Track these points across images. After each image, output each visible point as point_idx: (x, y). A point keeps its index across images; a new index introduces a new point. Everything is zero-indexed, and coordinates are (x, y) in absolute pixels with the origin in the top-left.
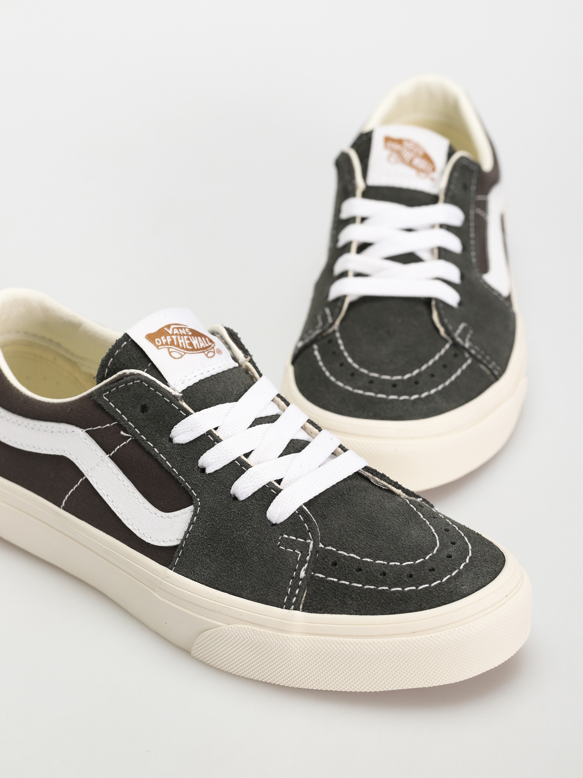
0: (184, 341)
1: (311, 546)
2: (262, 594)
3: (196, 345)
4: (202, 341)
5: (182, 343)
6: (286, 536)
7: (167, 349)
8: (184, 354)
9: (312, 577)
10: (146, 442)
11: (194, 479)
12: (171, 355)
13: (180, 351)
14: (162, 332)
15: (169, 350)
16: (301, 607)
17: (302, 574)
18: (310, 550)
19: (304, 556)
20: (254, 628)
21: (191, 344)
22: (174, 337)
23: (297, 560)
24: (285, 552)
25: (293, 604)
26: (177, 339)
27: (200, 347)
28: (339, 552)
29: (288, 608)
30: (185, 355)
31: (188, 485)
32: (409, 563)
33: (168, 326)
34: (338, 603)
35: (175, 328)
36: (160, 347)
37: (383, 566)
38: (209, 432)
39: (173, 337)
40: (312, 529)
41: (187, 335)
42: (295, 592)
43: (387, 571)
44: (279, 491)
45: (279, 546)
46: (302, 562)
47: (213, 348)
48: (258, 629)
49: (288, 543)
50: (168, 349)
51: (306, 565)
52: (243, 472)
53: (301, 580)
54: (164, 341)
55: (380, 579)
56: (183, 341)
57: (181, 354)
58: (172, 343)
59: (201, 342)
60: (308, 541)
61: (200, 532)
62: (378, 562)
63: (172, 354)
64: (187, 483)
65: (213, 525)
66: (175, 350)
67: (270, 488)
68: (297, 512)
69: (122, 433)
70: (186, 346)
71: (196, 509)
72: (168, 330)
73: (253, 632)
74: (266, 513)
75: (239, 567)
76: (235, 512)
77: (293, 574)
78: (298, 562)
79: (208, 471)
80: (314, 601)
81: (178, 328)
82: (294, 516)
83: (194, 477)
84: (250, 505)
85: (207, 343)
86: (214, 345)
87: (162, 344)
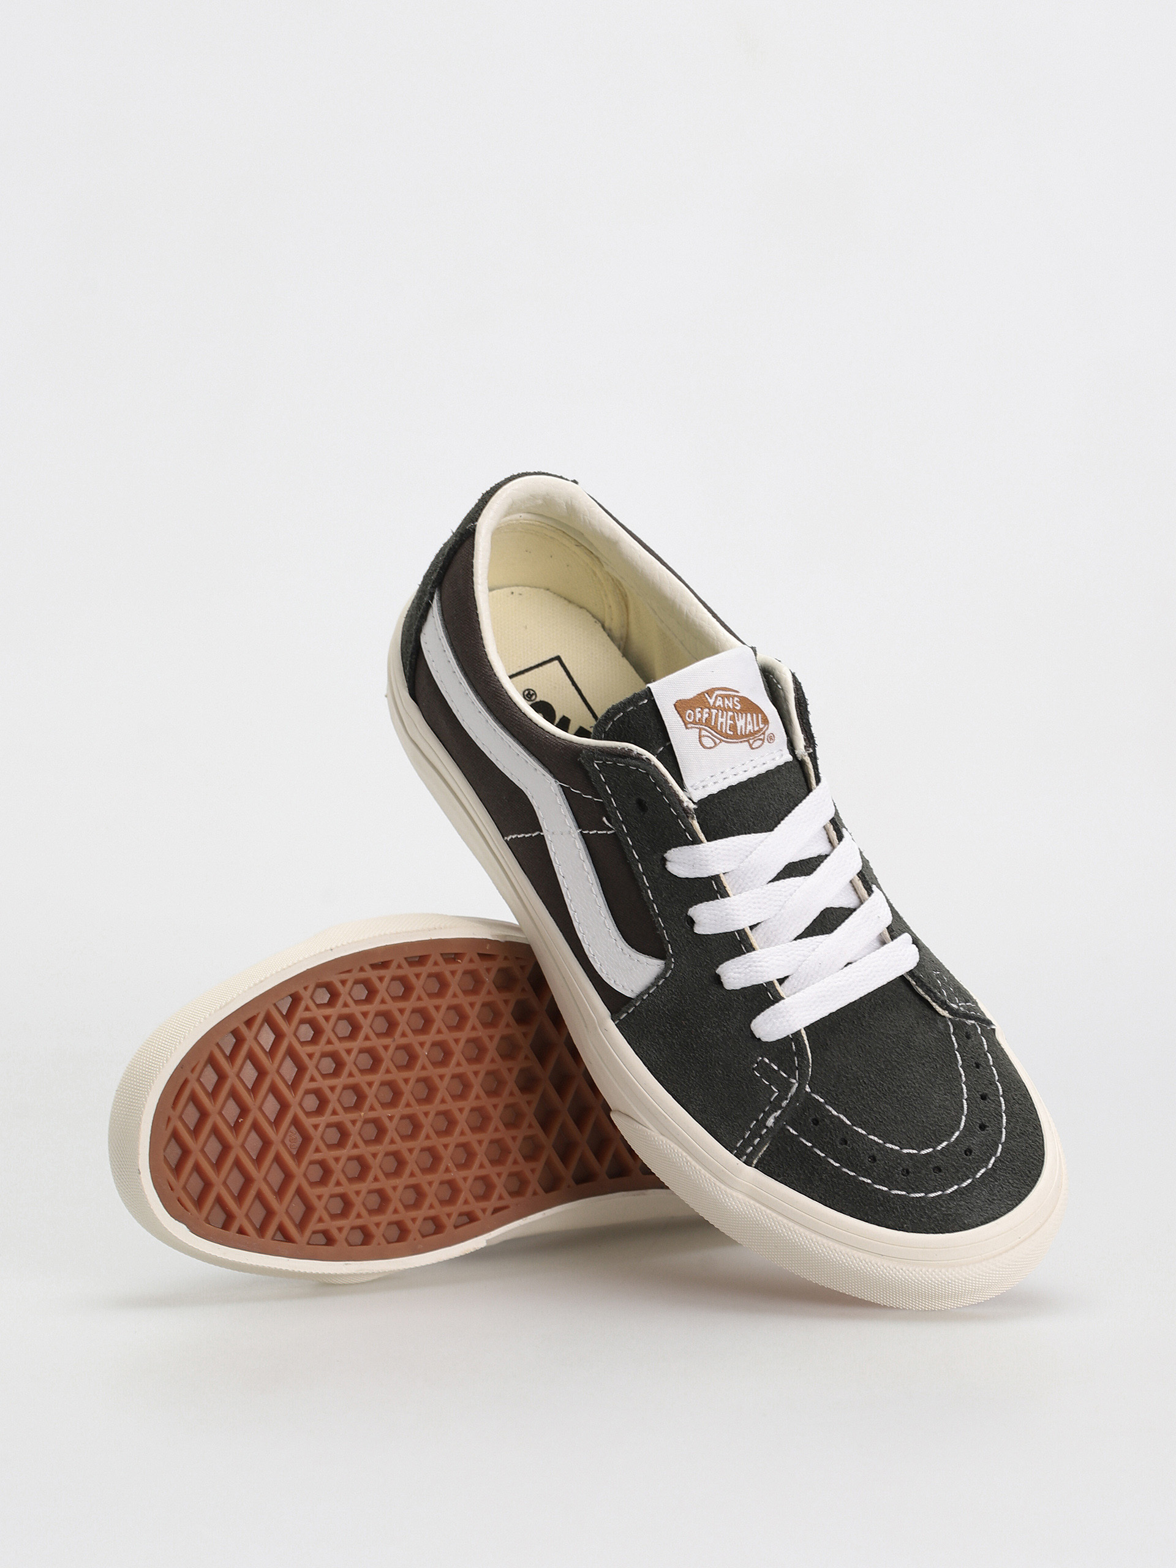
0: (727, 720)
1: (794, 1090)
2: (712, 1122)
3: (741, 727)
4: (751, 722)
5: (722, 723)
6: (767, 1061)
7: (698, 730)
8: (720, 742)
9: (784, 1130)
10: (630, 848)
11: (675, 931)
12: (700, 741)
13: (715, 737)
14: (700, 701)
15: (700, 732)
16: (755, 1162)
17: (770, 1122)
18: (790, 1094)
19: (780, 1098)
20: (689, 1158)
21: (734, 727)
22: (714, 711)
23: (769, 1099)
24: (758, 1080)
25: (746, 1154)
26: (717, 715)
27: (745, 732)
28: (827, 1107)
29: (738, 1156)
30: (721, 744)
31: (666, 935)
32: (911, 1151)
33: (710, 692)
34: (802, 1177)
35: (720, 696)
36: (689, 726)
37: (876, 1147)
38: (716, 878)
39: (712, 710)
40: (802, 1068)
41: (734, 710)
42: (754, 1140)
43: (879, 1157)
44: (778, 998)
45: (754, 1069)
46: (776, 1106)
47: (764, 734)
48: (694, 1163)
49: (765, 1070)
50: (700, 729)
51: (779, 1112)
52: (741, 953)
53: (767, 1127)
54: (699, 716)
55: (865, 1166)
56: (724, 720)
57: (715, 743)
58: (708, 723)
59: (750, 724)
60: (794, 1081)
61: (662, 1001)
62: (872, 1137)
63: (703, 739)
64: (665, 931)
65: (681, 1001)
66: (710, 735)
67: (767, 990)
68: (791, 1036)
69: (604, 819)
70: (726, 730)
71: (665, 971)
72: (709, 700)
73: (687, 1163)
74: (751, 1023)
75: (696, 1071)
76: (713, 1001)
77: (759, 1115)
78: (771, 1102)
79: (698, 930)
80: (773, 1161)
81: (723, 697)
82: (786, 1041)
83: (677, 929)
84: (734, 1000)
85: (758, 725)
86: (767, 728)
87: (694, 722)
